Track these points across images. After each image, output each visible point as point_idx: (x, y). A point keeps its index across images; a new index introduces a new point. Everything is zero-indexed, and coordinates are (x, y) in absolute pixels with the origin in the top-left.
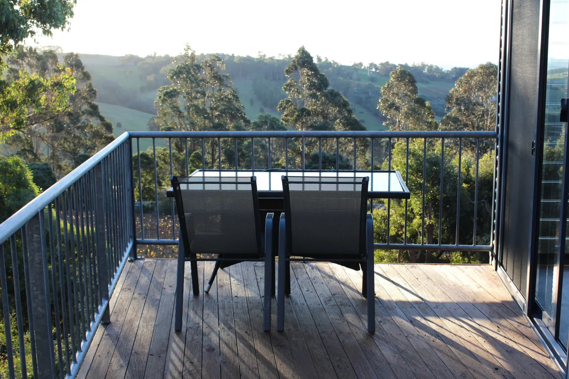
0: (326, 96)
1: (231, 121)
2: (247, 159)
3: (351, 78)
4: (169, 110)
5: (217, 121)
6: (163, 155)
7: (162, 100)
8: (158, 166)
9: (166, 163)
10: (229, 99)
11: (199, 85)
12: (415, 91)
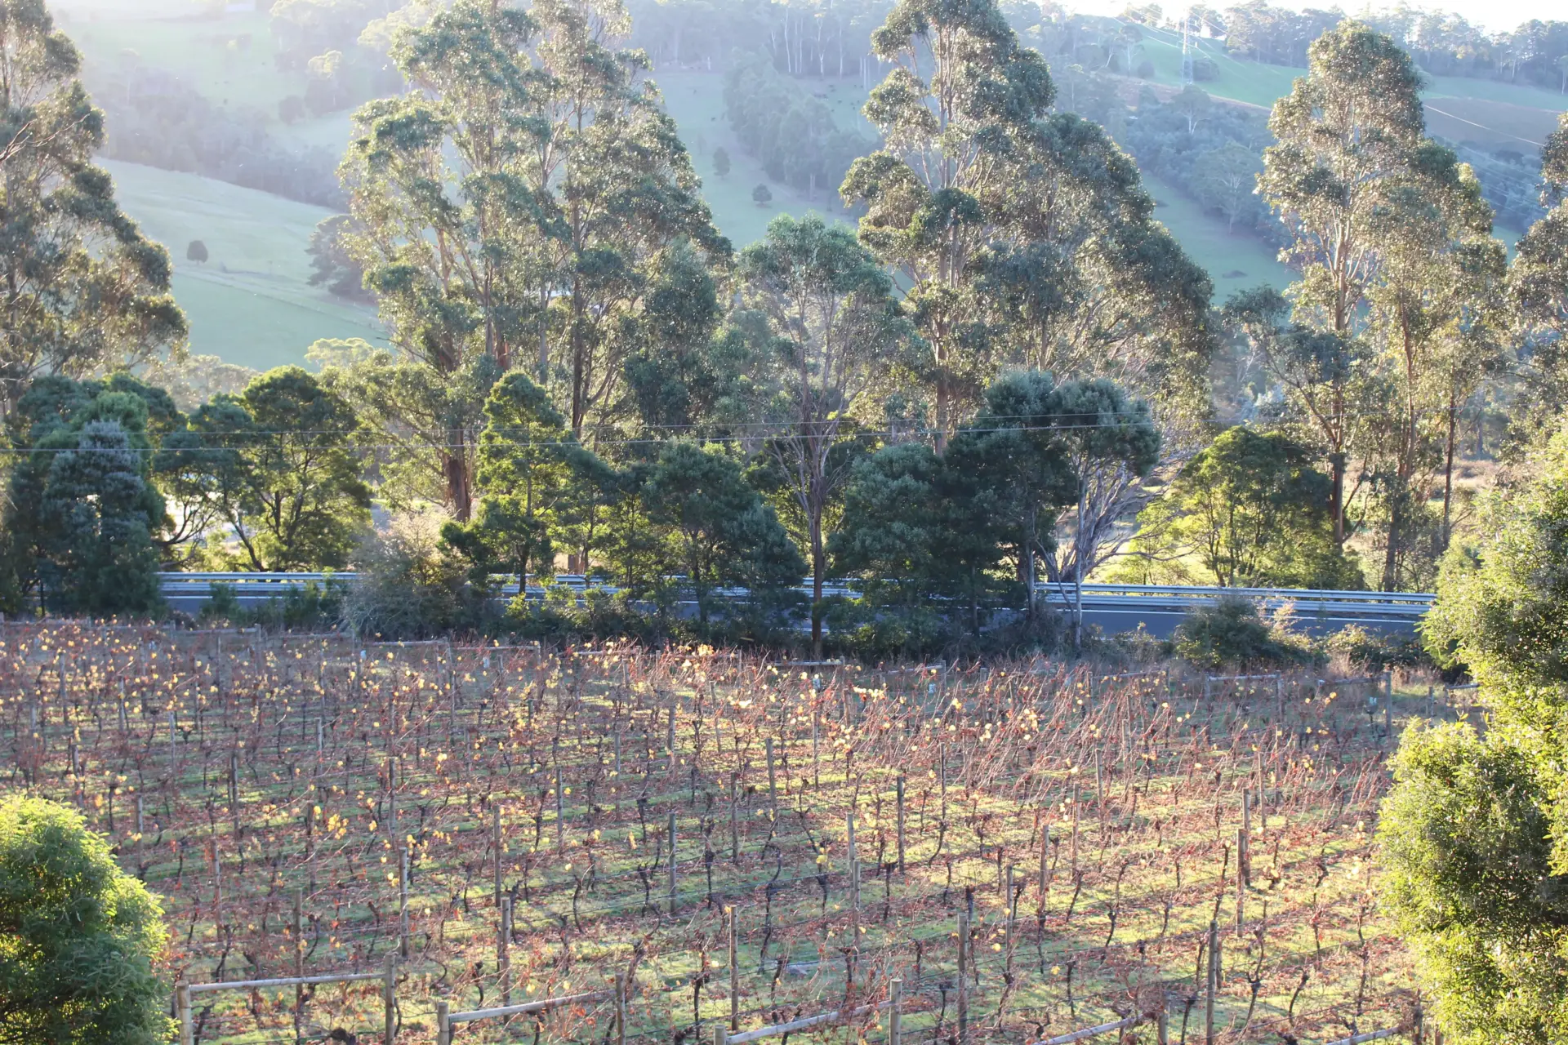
0: (1042, 140)
1: (653, 242)
2: (725, 400)
3: (1115, 67)
4: (403, 200)
5: (592, 242)
6: (376, 380)
7: (371, 158)
8: (353, 424)
9: (387, 412)
10: (643, 153)
11: (521, 96)
12: (1413, 120)
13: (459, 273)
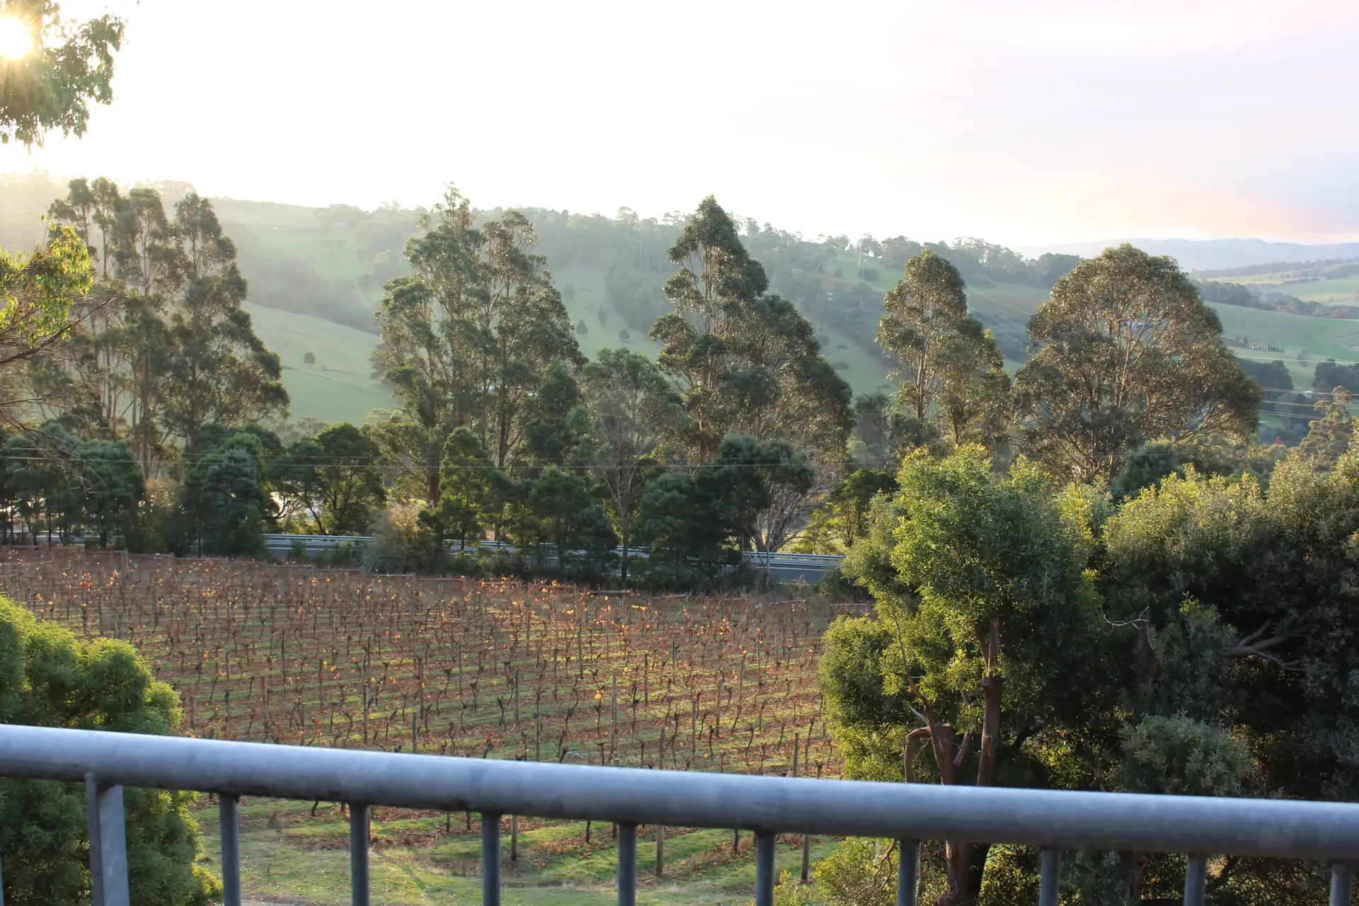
0: (759, 309)
1: (546, 359)
2: (575, 447)
3: (821, 271)
4: (406, 331)
5: (512, 358)
6: (391, 431)
7: (391, 309)
8: (377, 454)
9: (396, 449)
10: (542, 310)
11: (474, 279)
12: (960, 304)
13: (439, 373)
